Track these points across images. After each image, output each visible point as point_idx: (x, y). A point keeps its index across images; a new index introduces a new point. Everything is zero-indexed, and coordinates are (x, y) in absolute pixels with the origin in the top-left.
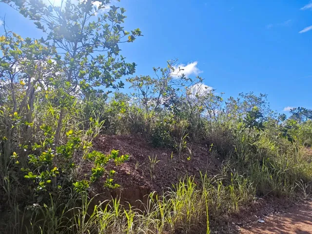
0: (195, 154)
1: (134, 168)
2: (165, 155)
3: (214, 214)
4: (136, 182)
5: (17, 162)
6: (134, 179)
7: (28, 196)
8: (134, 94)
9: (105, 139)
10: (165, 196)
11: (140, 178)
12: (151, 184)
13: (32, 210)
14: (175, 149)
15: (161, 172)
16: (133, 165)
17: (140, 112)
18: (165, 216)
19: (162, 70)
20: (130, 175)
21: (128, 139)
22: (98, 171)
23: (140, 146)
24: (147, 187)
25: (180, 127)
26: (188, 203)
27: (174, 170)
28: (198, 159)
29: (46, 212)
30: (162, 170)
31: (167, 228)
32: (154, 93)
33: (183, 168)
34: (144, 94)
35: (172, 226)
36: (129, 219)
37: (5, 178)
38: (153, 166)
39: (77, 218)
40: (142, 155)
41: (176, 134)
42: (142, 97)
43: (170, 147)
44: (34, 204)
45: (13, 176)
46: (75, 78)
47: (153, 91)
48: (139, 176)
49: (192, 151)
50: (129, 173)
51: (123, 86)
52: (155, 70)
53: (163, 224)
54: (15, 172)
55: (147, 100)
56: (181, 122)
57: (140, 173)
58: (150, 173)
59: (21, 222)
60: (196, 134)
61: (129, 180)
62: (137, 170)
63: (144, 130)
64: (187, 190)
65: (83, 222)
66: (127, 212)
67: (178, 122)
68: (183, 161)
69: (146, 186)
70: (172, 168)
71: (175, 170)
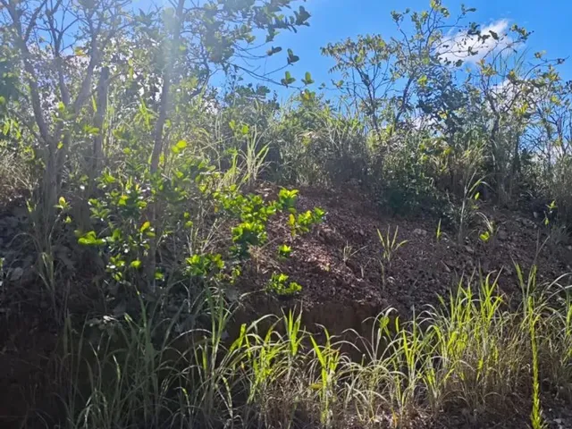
0: (503, 234)
1: (340, 260)
2: (421, 235)
3: (555, 376)
4: (343, 291)
5: (68, 219)
6: (339, 284)
7: (93, 302)
8: (342, 82)
9: (269, 191)
10: (418, 321)
11: (354, 281)
12: (382, 297)
13: (101, 327)
14: (449, 220)
15: (409, 271)
16: (337, 251)
17: (356, 129)
18: (418, 366)
19: (414, 18)
20: (330, 272)
21: (327, 194)
22: (245, 230)
23: (357, 211)
24: (374, 304)
25: (462, 166)
26: (481, 340)
27: (444, 270)
28: (512, 246)
29: (130, 334)
30: (411, 268)
31: (422, 397)
32: (393, 79)
33: (468, 265)
34: (366, 81)
35: (435, 394)
36: (323, 364)
37: (44, 255)
38: (387, 255)
39: (200, 352)
40: (362, 232)
41: (451, 183)
42: (363, 91)
43: (434, 215)
44: (106, 317)
45: (62, 257)
46: (204, 63)
47: (390, 76)
48: (353, 276)
49: (494, 226)
50: (327, 269)
51: (308, 21)
52: (396, 17)
53: (412, 386)
54: (65, 249)
55: (375, 104)
56: (467, 153)
57: (357, 272)
58: (380, 272)
59: (76, 352)
60: (507, 187)
61: (326, 284)
62: (347, 264)
63: (366, 172)
64: (479, 309)
65: (213, 360)
66: (321, 349)
67: (458, 152)
68: (469, 249)
69: (369, 300)
70: (439, 264)
71: (448, 269)
